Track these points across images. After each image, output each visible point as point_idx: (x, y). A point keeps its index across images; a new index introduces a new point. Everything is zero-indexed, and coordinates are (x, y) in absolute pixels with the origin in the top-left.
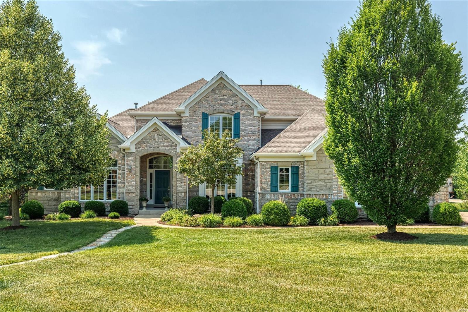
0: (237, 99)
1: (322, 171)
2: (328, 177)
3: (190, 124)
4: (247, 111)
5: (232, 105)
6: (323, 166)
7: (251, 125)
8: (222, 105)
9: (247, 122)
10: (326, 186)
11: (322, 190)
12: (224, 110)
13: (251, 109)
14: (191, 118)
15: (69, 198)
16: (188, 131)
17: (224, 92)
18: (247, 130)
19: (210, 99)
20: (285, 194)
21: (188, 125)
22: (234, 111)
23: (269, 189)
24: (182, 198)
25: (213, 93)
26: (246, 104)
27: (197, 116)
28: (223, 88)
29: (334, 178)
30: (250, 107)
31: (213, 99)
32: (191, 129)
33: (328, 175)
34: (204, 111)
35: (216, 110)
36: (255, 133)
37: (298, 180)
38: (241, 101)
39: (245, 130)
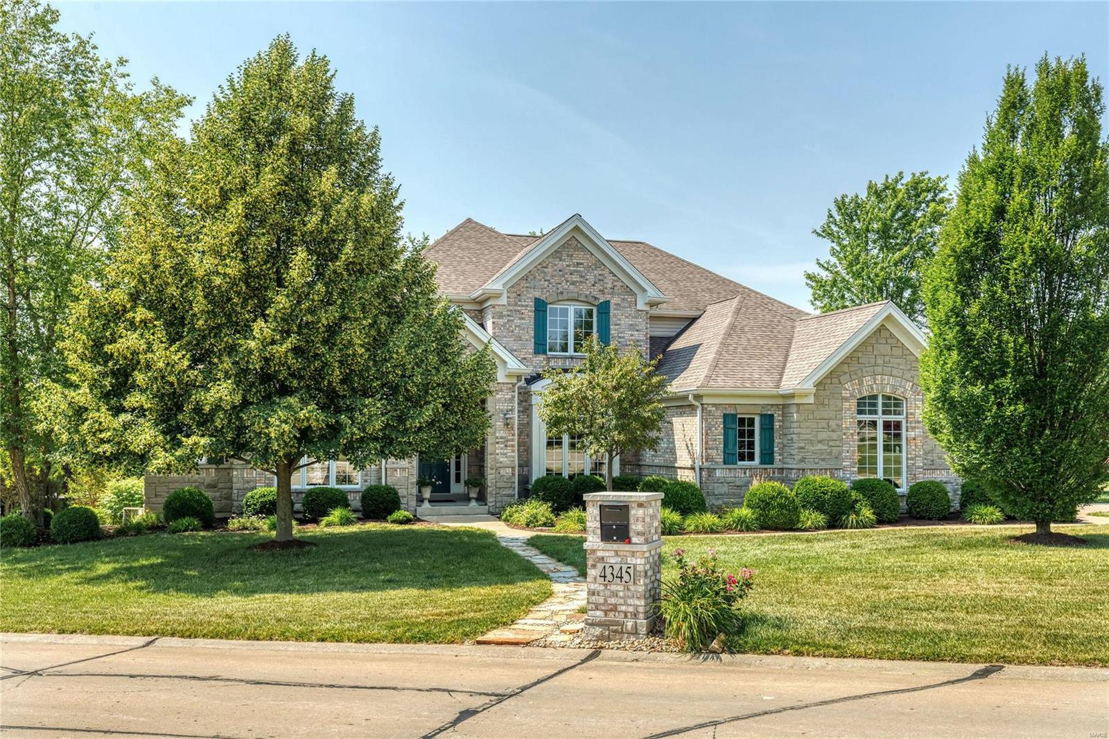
0: (603, 272)
1: (823, 424)
2: (834, 436)
3: (508, 321)
4: (624, 299)
5: (593, 285)
6: (825, 415)
7: (632, 327)
8: (573, 283)
9: (625, 321)
10: (830, 453)
11: (823, 460)
12: (579, 295)
13: (632, 295)
14: (511, 308)
15: (253, 481)
16: (505, 337)
17: (579, 257)
18: (624, 337)
19: (550, 270)
20: (751, 469)
21: (505, 323)
22: (597, 296)
23: (720, 459)
24: (508, 479)
25: (556, 258)
26: (621, 284)
27: (523, 306)
28: (576, 249)
29: (844, 437)
30: (628, 290)
31: (556, 270)
32: (512, 331)
33: (833, 431)
34: (537, 294)
35: (562, 293)
36: (639, 343)
37: (773, 441)
38: (611, 277)
39: (620, 337)
